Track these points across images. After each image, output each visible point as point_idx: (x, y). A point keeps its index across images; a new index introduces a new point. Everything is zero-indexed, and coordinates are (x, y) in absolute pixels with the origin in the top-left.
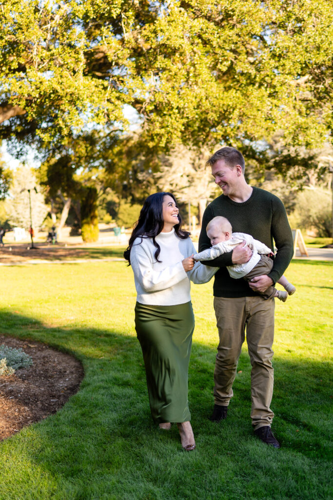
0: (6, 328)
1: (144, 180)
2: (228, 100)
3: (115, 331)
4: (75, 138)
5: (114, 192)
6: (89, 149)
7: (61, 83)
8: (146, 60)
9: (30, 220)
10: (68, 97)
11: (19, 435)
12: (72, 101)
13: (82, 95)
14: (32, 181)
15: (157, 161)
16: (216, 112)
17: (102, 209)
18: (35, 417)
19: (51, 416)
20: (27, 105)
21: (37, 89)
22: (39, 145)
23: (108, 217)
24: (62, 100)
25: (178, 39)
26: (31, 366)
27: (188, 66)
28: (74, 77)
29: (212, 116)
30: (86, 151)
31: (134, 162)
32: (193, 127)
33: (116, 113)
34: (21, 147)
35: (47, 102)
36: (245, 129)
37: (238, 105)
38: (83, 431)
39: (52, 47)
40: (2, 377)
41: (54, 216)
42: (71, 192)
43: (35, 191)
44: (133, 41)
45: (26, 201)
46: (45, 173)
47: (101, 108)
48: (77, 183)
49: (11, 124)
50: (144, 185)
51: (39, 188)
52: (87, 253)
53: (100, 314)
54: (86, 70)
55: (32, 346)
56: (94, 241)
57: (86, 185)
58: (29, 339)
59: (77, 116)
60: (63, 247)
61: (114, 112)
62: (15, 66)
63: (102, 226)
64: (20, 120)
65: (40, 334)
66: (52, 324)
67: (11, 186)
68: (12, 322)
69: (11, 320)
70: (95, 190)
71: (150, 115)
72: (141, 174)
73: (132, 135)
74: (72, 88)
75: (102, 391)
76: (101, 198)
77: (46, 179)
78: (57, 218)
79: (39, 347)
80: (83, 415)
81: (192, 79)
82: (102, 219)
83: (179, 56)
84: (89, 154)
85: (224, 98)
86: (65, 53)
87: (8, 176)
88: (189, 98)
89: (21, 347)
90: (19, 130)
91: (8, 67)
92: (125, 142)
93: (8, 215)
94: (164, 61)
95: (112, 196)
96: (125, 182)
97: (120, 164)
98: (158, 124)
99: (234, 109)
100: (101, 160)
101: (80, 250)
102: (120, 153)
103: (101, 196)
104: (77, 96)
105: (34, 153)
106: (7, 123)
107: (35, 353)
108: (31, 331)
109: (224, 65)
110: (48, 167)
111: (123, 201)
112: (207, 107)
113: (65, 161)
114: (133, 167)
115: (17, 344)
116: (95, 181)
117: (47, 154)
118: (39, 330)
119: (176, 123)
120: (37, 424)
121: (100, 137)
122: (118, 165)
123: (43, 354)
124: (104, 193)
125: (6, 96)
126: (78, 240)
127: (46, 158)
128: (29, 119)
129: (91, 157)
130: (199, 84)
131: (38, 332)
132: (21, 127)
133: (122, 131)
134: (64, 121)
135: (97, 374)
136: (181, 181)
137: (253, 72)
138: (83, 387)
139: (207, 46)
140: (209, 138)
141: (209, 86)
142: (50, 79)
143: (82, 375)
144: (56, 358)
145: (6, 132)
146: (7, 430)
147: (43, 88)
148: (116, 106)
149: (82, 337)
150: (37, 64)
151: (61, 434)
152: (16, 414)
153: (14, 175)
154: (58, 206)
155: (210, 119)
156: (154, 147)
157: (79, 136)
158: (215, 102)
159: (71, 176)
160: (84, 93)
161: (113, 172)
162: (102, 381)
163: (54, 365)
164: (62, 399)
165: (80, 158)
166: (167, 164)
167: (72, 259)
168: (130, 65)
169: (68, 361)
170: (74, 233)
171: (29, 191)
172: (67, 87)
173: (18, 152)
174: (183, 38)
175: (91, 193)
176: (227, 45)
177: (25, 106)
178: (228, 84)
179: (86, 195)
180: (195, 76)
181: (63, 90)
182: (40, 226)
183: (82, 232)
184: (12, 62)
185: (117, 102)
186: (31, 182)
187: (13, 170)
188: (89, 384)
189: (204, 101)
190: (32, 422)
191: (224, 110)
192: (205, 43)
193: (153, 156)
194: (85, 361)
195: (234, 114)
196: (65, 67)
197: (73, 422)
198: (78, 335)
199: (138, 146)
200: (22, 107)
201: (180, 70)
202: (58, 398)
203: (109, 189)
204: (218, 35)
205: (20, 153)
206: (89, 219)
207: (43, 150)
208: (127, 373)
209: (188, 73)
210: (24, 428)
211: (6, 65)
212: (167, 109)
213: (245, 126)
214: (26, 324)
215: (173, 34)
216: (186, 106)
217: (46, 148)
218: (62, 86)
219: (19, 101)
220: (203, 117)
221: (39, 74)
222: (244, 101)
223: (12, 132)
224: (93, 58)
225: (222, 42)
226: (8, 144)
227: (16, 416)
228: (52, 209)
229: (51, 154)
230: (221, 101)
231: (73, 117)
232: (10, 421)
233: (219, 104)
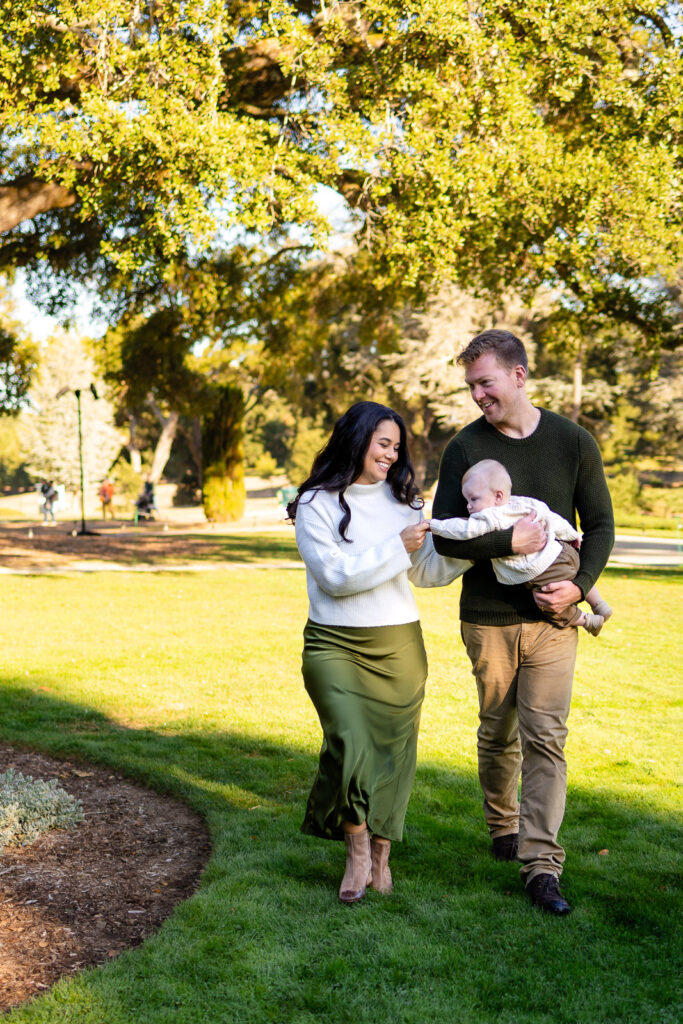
0: (18, 728)
1: (357, 372)
2: (576, 172)
3: (287, 741)
4: (193, 265)
5: (285, 400)
6: (226, 292)
7: (165, 128)
8: (374, 74)
9: (78, 464)
10: (182, 163)
11: (49, 998)
12: (189, 172)
13: (215, 158)
14: (85, 370)
15: (391, 324)
16: (543, 203)
17: (253, 441)
18: (89, 953)
19: (129, 953)
20: (80, 181)
21: (105, 140)
22: (104, 283)
23: (267, 462)
24: (166, 168)
25: (455, 20)
26: (78, 824)
27: (478, 89)
28: (196, 112)
29: (535, 213)
30: (219, 297)
31: (333, 328)
32: (484, 240)
33: (298, 203)
34: (60, 287)
35: (130, 174)
36: (616, 247)
37: (599, 185)
38: (211, 993)
39: (143, 38)
40: (8, 851)
41: (135, 456)
42: (178, 398)
43: (91, 395)
44: (342, 25)
45: (71, 417)
46: (118, 351)
47: (261, 190)
48: (196, 377)
49: (37, 229)
50: (357, 384)
51: (102, 387)
52: (217, 548)
53: (249, 699)
54: (225, 99)
55: (83, 774)
56: (233, 517)
57: (214, 382)
58: (74, 756)
59: (202, 208)
60: (158, 533)
61: (292, 201)
62: (52, 84)
63: (254, 483)
64: (61, 222)
65: (102, 744)
66: (131, 720)
67: (34, 382)
68: (34, 713)
69: (32, 709)
70: (239, 395)
71: (379, 208)
72: (351, 357)
73: (330, 260)
74: (190, 140)
75: (258, 893)
76: (251, 414)
77: (119, 365)
78: (143, 461)
79: (98, 776)
80: (210, 951)
81: (487, 121)
82: (253, 466)
83: (454, 64)
84: (226, 306)
85: (566, 169)
86: (174, 54)
87: (28, 357)
88: (478, 166)
89: (54, 776)
90: (57, 245)
91: (36, 87)
92: (314, 276)
93: (26, 452)
94: (419, 76)
95: (278, 410)
96: (311, 377)
97: (300, 332)
98: (399, 233)
99: (589, 197)
100: (254, 323)
101: (199, 541)
102: (301, 304)
103: (251, 408)
104: (203, 158)
105: (92, 301)
106: (27, 227)
107: (90, 792)
108: (79, 735)
109: (568, 88)
110: (124, 335)
111: (304, 424)
112: (521, 191)
113: (166, 321)
114: (331, 339)
115: (45, 768)
116: (237, 372)
117: (123, 304)
118: (99, 734)
119: (446, 229)
120: (94, 972)
121: (252, 265)
122: (295, 334)
123: (110, 794)
124: (259, 401)
125: (28, 161)
126: (192, 515)
127: (121, 312)
128: (84, 214)
129: (231, 313)
130: (504, 134)
131: (96, 739)
132: (62, 238)
133: (308, 249)
134: (168, 220)
135: (244, 849)
136: (447, 375)
137: (637, 105)
138: (209, 880)
139: (526, 39)
140: (523, 268)
141: (528, 139)
142: (138, 118)
143: (206, 850)
144: (140, 805)
145: (24, 250)
146: (20, 984)
147: (119, 140)
148: (298, 185)
149: (206, 754)
150: (106, 81)
151: (154, 1000)
152: (43, 944)
153: (42, 354)
154: (146, 431)
155: (529, 222)
156: (386, 288)
157: (202, 262)
158: (544, 179)
159: (181, 359)
160: (220, 154)
161: (284, 352)
162: (256, 866)
163: (136, 822)
164: (155, 908)
165: (202, 313)
166: (415, 333)
167: (181, 561)
168: (334, 86)
169: (171, 815)
170: (184, 499)
171: (78, 393)
172: (178, 136)
173: (53, 298)
174: (466, 19)
175: (229, 401)
176: (575, 38)
177: (75, 184)
178: (573, 135)
179: (215, 405)
180: (495, 114)
181: (169, 143)
182: (101, 481)
183: (203, 496)
184: (46, 74)
185: (300, 177)
186: (82, 372)
187: (39, 342)
188: (223, 874)
189: (514, 176)
190: (81, 966)
191: (565, 198)
192: (520, 32)
193: (381, 312)
194: (214, 816)
195: (590, 208)
196: (174, 87)
197: (185, 970)
198: (196, 749)
199: (346, 286)
200: (67, 184)
201: (456, 98)
202: (146, 907)
203: (270, 394)
204: (553, 13)
205: (58, 300)
206: (222, 465)
207: (113, 294)
208: (318, 848)
209: (477, 106)
210: (61, 980)
211: (31, 82)
212: (423, 195)
213: (617, 237)
214: (68, 720)
215: (442, 9)
216: (470, 187)
217: (120, 290)
218: (166, 134)
219: (61, 171)
220: (511, 216)
221: (112, 105)
222: (615, 175)
223: (40, 249)
224: (241, 69)
225: (563, 29)
226: (29, 279)
227: (41, 949)
228: (132, 440)
229: (133, 306)
230: (558, 174)
231: (191, 211)
232: (26, 962)
233: (554, 183)
